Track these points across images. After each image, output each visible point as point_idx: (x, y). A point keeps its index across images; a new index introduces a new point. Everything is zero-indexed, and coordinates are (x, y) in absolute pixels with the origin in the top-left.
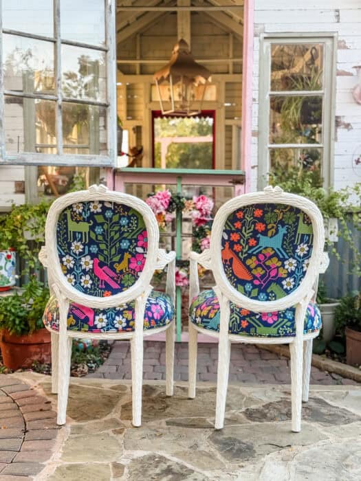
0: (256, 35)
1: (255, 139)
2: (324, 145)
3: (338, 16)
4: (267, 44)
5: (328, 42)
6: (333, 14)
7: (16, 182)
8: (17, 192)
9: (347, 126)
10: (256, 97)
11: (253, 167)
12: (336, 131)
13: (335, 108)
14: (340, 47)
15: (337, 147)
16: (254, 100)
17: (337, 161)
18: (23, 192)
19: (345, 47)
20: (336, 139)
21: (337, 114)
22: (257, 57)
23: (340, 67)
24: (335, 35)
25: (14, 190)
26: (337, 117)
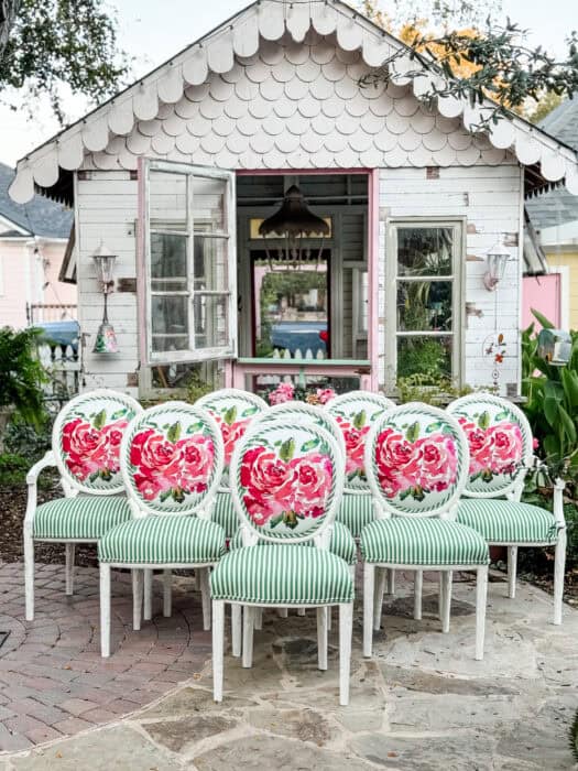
0: (381, 220)
1: (381, 327)
2: (454, 332)
3: (467, 199)
4: (394, 228)
5: (457, 227)
6: (462, 197)
7: (129, 374)
8: (129, 385)
9: (479, 313)
10: (382, 282)
11: (380, 356)
12: (466, 319)
13: (465, 294)
14: (468, 232)
15: (469, 335)
16: (380, 285)
17: (468, 349)
18: (136, 385)
19: (475, 232)
20: (467, 326)
21: (468, 301)
22: (382, 242)
23: (470, 252)
24: (464, 219)
25: (126, 383)
26: (467, 304)
